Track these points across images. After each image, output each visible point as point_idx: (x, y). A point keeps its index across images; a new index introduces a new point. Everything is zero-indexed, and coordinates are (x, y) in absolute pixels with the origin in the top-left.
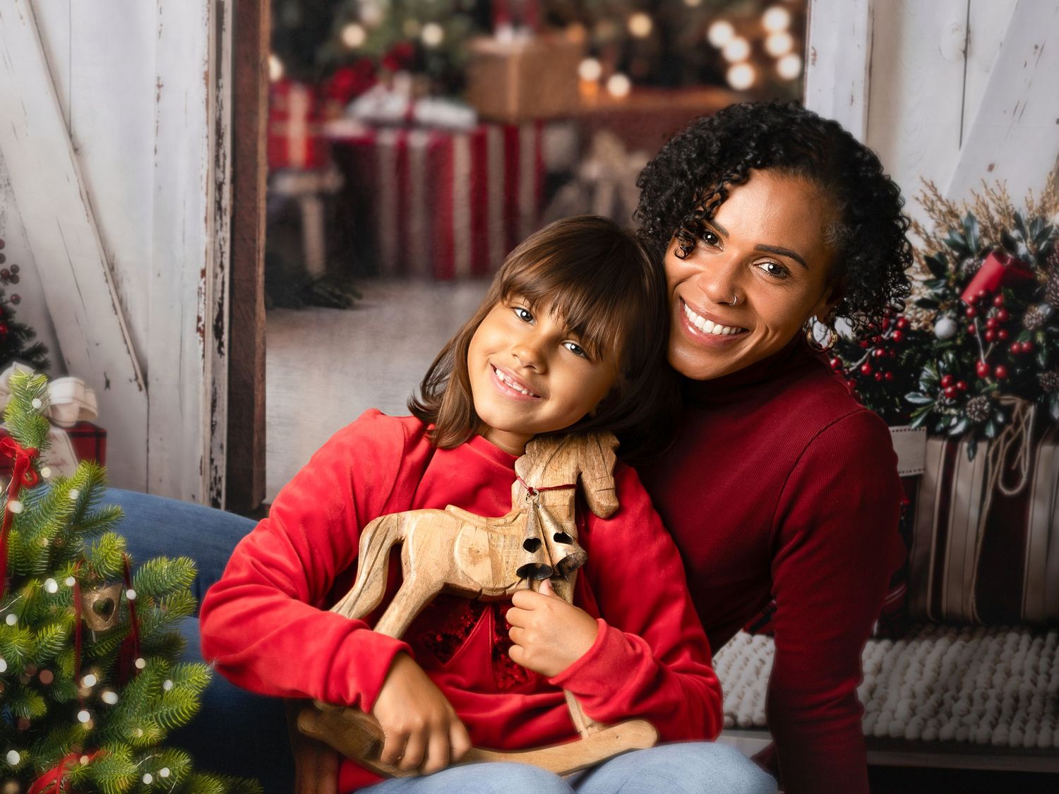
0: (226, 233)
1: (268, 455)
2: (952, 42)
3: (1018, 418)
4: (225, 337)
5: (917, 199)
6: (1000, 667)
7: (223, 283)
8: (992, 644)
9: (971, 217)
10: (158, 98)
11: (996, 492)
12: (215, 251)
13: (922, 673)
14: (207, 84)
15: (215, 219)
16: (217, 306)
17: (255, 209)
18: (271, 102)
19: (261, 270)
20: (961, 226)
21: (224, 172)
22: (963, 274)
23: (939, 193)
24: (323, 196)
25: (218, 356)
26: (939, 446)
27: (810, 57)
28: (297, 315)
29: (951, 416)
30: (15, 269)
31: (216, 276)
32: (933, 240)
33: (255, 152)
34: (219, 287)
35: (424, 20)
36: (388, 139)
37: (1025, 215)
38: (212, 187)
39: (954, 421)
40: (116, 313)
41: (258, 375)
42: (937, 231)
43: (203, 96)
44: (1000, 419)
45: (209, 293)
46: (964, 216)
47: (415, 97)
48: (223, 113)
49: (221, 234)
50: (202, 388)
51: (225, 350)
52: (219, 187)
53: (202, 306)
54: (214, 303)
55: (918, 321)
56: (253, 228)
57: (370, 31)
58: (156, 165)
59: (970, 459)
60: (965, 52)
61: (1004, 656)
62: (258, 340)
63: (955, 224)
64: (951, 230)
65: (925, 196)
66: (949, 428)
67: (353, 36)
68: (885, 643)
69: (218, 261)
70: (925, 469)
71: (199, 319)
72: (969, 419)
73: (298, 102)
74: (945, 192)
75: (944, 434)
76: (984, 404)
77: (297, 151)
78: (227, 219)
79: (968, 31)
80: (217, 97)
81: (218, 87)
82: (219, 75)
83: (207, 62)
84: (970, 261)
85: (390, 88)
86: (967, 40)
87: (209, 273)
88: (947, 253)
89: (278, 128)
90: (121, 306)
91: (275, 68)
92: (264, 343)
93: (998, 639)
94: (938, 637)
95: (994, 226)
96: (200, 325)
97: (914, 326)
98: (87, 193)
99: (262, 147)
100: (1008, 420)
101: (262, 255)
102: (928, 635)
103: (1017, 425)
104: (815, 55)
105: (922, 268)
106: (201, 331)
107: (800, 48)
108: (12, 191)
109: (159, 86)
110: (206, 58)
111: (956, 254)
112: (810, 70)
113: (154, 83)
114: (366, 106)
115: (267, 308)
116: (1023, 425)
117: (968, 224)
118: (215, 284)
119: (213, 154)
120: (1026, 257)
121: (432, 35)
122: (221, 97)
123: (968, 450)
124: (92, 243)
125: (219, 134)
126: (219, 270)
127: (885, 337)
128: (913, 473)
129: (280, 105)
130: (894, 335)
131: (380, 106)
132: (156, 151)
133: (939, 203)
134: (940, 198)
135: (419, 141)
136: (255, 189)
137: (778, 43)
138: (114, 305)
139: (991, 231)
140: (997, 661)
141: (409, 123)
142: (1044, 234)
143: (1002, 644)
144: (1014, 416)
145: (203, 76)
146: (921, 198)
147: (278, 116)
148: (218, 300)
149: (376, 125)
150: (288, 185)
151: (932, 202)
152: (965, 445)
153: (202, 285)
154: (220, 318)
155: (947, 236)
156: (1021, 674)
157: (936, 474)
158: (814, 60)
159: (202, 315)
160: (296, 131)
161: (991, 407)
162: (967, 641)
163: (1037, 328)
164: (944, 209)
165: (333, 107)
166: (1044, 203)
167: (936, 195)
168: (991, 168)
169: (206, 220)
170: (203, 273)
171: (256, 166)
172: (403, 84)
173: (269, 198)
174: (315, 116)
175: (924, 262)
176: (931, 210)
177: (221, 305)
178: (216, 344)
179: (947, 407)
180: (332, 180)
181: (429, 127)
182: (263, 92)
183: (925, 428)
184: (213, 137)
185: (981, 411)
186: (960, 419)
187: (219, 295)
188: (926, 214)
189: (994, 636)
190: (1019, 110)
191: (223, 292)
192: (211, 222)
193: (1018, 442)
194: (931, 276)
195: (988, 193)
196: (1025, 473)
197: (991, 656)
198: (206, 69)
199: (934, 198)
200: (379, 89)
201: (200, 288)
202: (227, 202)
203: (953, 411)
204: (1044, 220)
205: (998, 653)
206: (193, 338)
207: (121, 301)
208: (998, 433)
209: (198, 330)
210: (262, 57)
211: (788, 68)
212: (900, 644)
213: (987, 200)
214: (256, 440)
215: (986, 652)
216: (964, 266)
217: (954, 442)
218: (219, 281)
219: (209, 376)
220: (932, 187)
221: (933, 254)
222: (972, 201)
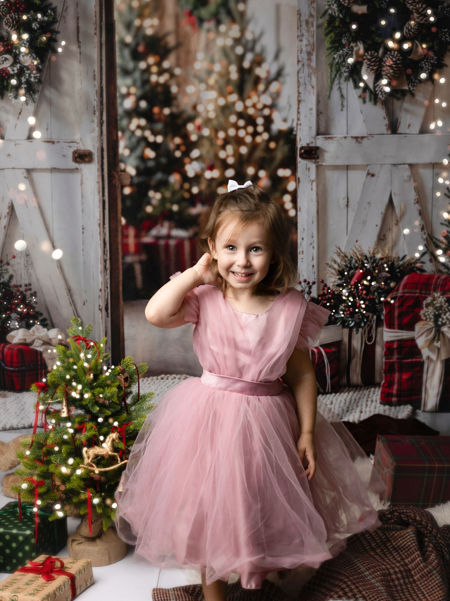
0: (108, 276)
1: (126, 350)
2: (343, 202)
3: (371, 319)
4: (109, 311)
5: (335, 252)
6: (369, 399)
7: (108, 293)
8: (366, 392)
9: (351, 257)
10: (83, 233)
11: (366, 343)
12: (104, 282)
13: (345, 403)
14: (100, 227)
15: (104, 272)
16: (106, 301)
17: (118, 268)
18: (122, 232)
19: (121, 288)
20: (349, 260)
21: (107, 256)
22: (350, 275)
23: (341, 250)
24: (141, 262)
25: (107, 318)
26: (346, 331)
27: (299, 210)
28: (134, 302)
29: (349, 321)
30: (35, 293)
31: (105, 291)
32: (340, 265)
33: (117, 249)
34: (106, 294)
35: (172, 203)
36: (162, 242)
37: (368, 256)
38: (103, 261)
39: (351, 322)
40: (71, 306)
41: (121, 323)
42: (341, 262)
43: (99, 231)
44: (365, 320)
45: (103, 296)
46: (349, 257)
47: (170, 228)
48: (106, 237)
49: (106, 277)
50: (101, 329)
51: (109, 315)
52: (105, 261)
53: (100, 301)
54: (105, 300)
55: (337, 291)
56: (118, 274)
57: (154, 207)
58: (83, 255)
59: (357, 334)
60: (347, 206)
61: (370, 396)
62: (121, 311)
63: (347, 260)
64: (345, 261)
65: (337, 251)
66: (349, 324)
67: (149, 209)
68: (333, 394)
69: (106, 286)
70: (342, 338)
71: (100, 306)
72: (355, 321)
73: (131, 232)
74: (343, 250)
75: (348, 327)
76: (359, 316)
77: (132, 248)
78: (108, 272)
79: (348, 199)
80: (104, 232)
81: (104, 228)
82: (104, 224)
83: (100, 220)
84: (352, 271)
85: (162, 226)
86: (348, 202)
87: (103, 290)
88: (345, 269)
89: (125, 241)
90: (73, 303)
91: (123, 221)
92: (123, 312)
93: (369, 390)
94: (350, 391)
95: (359, 260)
96: (100, 307)
97: (336, 293)
98: (60, 266)
99: (120, 247)
100: (368, 320)
101: (121, 283)
102: (347, 391)
103: (371, 322)
104: (300, 208)
105: (337, 274)
106: (100, 310)
107: (295, 207)
108: (33, 267)
109: (83, 229)
110: (99, 218)
111: (348, 269)
112: (299, 213)
113: (81, 228)
114: (154, 232)
115: (124, 300)
116: (372, 322)
117: (351, 259)
118: (105, 294)
119: (103, 250)
120: (369, 269)
121: (175, 208)
122: (105, 231)
123: (356, 331)
124: (62, 282)
125: (105, 243)
126: (106, 289)
127: (327, 297)
128: (339, 340)
129: (125, 233)
130: (330, 296)
131: (159, 232)
132: (83, 250)
133: (341, 254)
134: (341, 252)
135: (172, 242)
136: (118, 261)
137: (288, 205)
138: (70, 303)
139: (358, 261)
140: (368, 398)
141: (169, 237)
142: (375, 261)
143: (370, 392)
144: (370, 319)
145: (98, 224)
146: (336, 252)
147: (125, 236)
148: (106, 299)
149: (158, 238)
150: (129, 259)
151: (339, 253)
152: (355, 330)
153: (100, 294)
154: (107, 305)
155: (344, 264)
156: (376, 401)
157: (346, 339)
158: (300, 211)
159: (101, 304)
160: (131, 241)
161: (362, 317)
162: (359, 392)
163: (375, 291)
164: (343, 255)
165: (143, 233)
166: (374, 251)
167: (340, 250)
168: (357, 241)
169: (101, 272)
170: (101, 290)
171: (118, 253)
172: (166, 224)
173: (123, 264)
174: (137, 236)
175: (338, 272)
176: (339, 256)
177: (107, 301)
178: (106, 314)
179: (348, 318)
180: (144, 257)
181: (175, 238)
182: (120, 229)
183: (341, 325)
184: (102, 245)
185: (359, 318)
186: (352, 321)
187: (106, 297)
188: (338, 257)
189: (367, 389)
190: (364, 223)
191: (108, 296)
192: (103, 273)
193: (371, 328)
194: (340, 277)
195: (356, 249)
196: (374, 337)
197: (366, 396)
198: (99, 222)
199: (340, 252)
200: (158, 226)
201: (100, 296)
202: (108, 266)
203: (350, 319)
204: (374, 257)
205: (369, 395)
206: (98, 312)
207: (73, 302)
208: (365, 325)
209: (100, 309)
210: (119, 218)
211: (292, 213)
212: (338, 394)
213: (356, 251)
214: (121, 345)
215: (365, 395)
216: (350, 273)
217: (351, 329)
218: (106, 292)
219: (104, 325)
220: (339, 249)
221: (340, 269)
222: (351, 252)
